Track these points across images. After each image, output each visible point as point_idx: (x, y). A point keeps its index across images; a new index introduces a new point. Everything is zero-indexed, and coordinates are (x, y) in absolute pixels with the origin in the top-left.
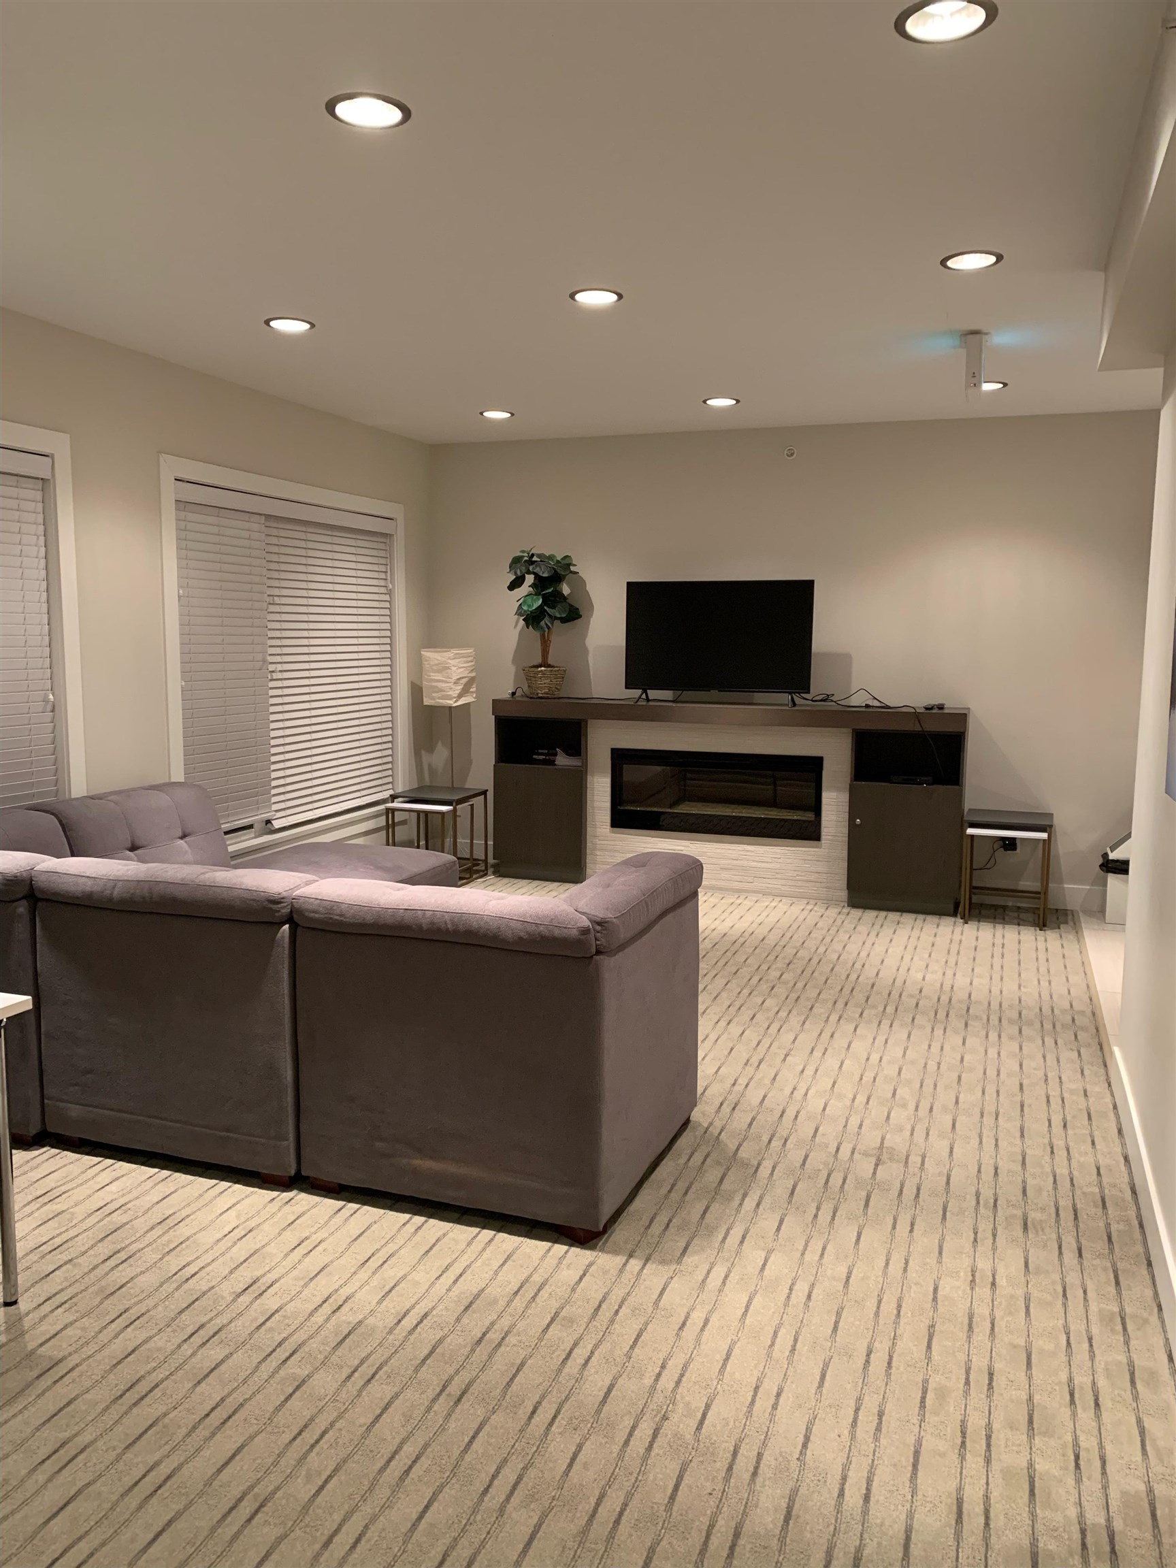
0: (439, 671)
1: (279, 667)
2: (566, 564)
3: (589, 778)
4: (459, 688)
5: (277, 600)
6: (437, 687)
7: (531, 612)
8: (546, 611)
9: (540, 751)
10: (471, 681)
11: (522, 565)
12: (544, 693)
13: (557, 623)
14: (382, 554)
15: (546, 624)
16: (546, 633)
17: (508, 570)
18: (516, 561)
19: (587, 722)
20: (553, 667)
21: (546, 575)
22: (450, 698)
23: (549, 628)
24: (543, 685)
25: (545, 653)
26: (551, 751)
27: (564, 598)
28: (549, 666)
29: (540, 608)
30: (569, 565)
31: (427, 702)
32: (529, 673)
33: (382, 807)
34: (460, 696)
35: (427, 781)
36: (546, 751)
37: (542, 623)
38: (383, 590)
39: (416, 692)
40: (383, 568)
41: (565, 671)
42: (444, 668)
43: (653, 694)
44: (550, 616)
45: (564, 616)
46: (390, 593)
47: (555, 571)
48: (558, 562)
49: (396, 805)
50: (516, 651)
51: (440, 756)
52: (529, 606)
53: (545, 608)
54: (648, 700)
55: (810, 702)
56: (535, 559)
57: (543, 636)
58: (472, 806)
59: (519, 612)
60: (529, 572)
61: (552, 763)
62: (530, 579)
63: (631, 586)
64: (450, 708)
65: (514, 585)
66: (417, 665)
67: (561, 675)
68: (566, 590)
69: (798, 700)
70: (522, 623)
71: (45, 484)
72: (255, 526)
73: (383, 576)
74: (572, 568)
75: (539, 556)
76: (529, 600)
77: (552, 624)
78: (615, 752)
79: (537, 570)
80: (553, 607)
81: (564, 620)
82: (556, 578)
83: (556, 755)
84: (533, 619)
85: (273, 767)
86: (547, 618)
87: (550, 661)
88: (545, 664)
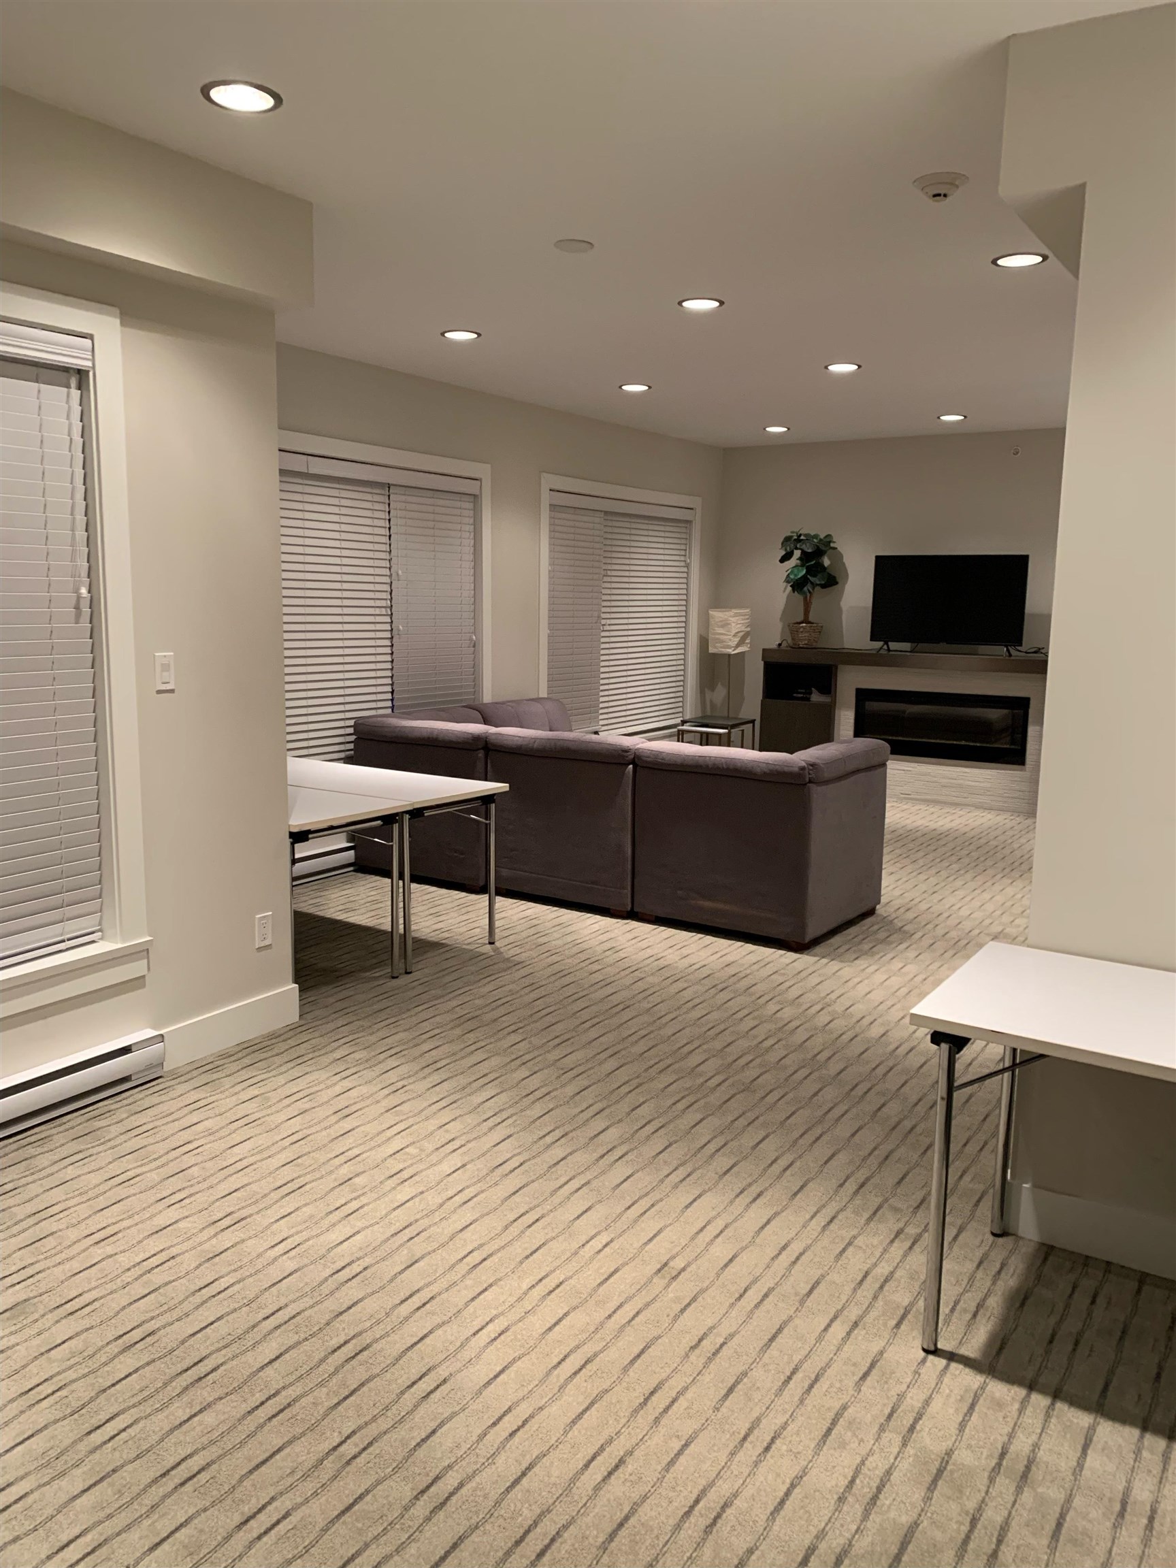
0: (722, 626)
1: (608, 622)
2: (828, 541)
3: (837, 712)
4: (737, 640)
5: (609, 573)
6: (718, 639)
7: (797, 580)
8: (809, 579)
9: (799, 690)
10: (747, 634)
11: (792, 543)
12: (805, 645)
13: (818, 588)
14: (683, 536)
15: (809, 590)
16: (809, 597)
17: (781, 547)
18: (787, 539)
19: (837, 668)
20: (813, 623)
21: (810, 551)
22: (729, 647)
23: (811, 593)
24: (804, 638)
25: (807, 612)
26: (807, 690)
27: (824, 569)
28: (810, 622)
29: (804, 577)
30: (830, 542)
31: (711, 650)
32: (793, 628)
33: (675, 730)
34: (737, 646)
35: (709, 713)
36: (804, 690)
37: (805, 589)
38: (683, 564)
39: (704, 642)
40: (683, 547)
41: (822, 627)
42: (725, 624)
43: (893, 645)
44: (812, 583)
45: (824, 583)
46: (687, 566)
47: (819, 547)
48: (821, 540)
49: (685, 727)
50: (784, 611)
51: (720, 694)
52: (796, 575)
53: (809, 576)
54: (889, 650)
55: (1024, 654)
56: (802, 537)
57: (805, 599)
58: (743, 731)
59: (787, 580)
60: (796, 548)
61: (808, 699)
62: (797, 553)
63: (880, 560)
64: (729, 655)
65: (783, 560)
66: (705, 622)
67: (820, 630)
68: (826, 562)
69: (1013, 652)
70: (789, 589)
71: (475, 498)
72: (597, 520)
73: (683, 553)
74: (832, 545)
75: (805, 535)
76: (796, 571)
77: (813, 589)
78: (860, 693)
79: (804, 547)
80: (814, 576)
81: (823, 586)
82: (819, 553)
83: (811, 693)
84: (798, 585)
85: (602, 694)
86: (809, 584)
87: (811, 619)
88: (806, 621)
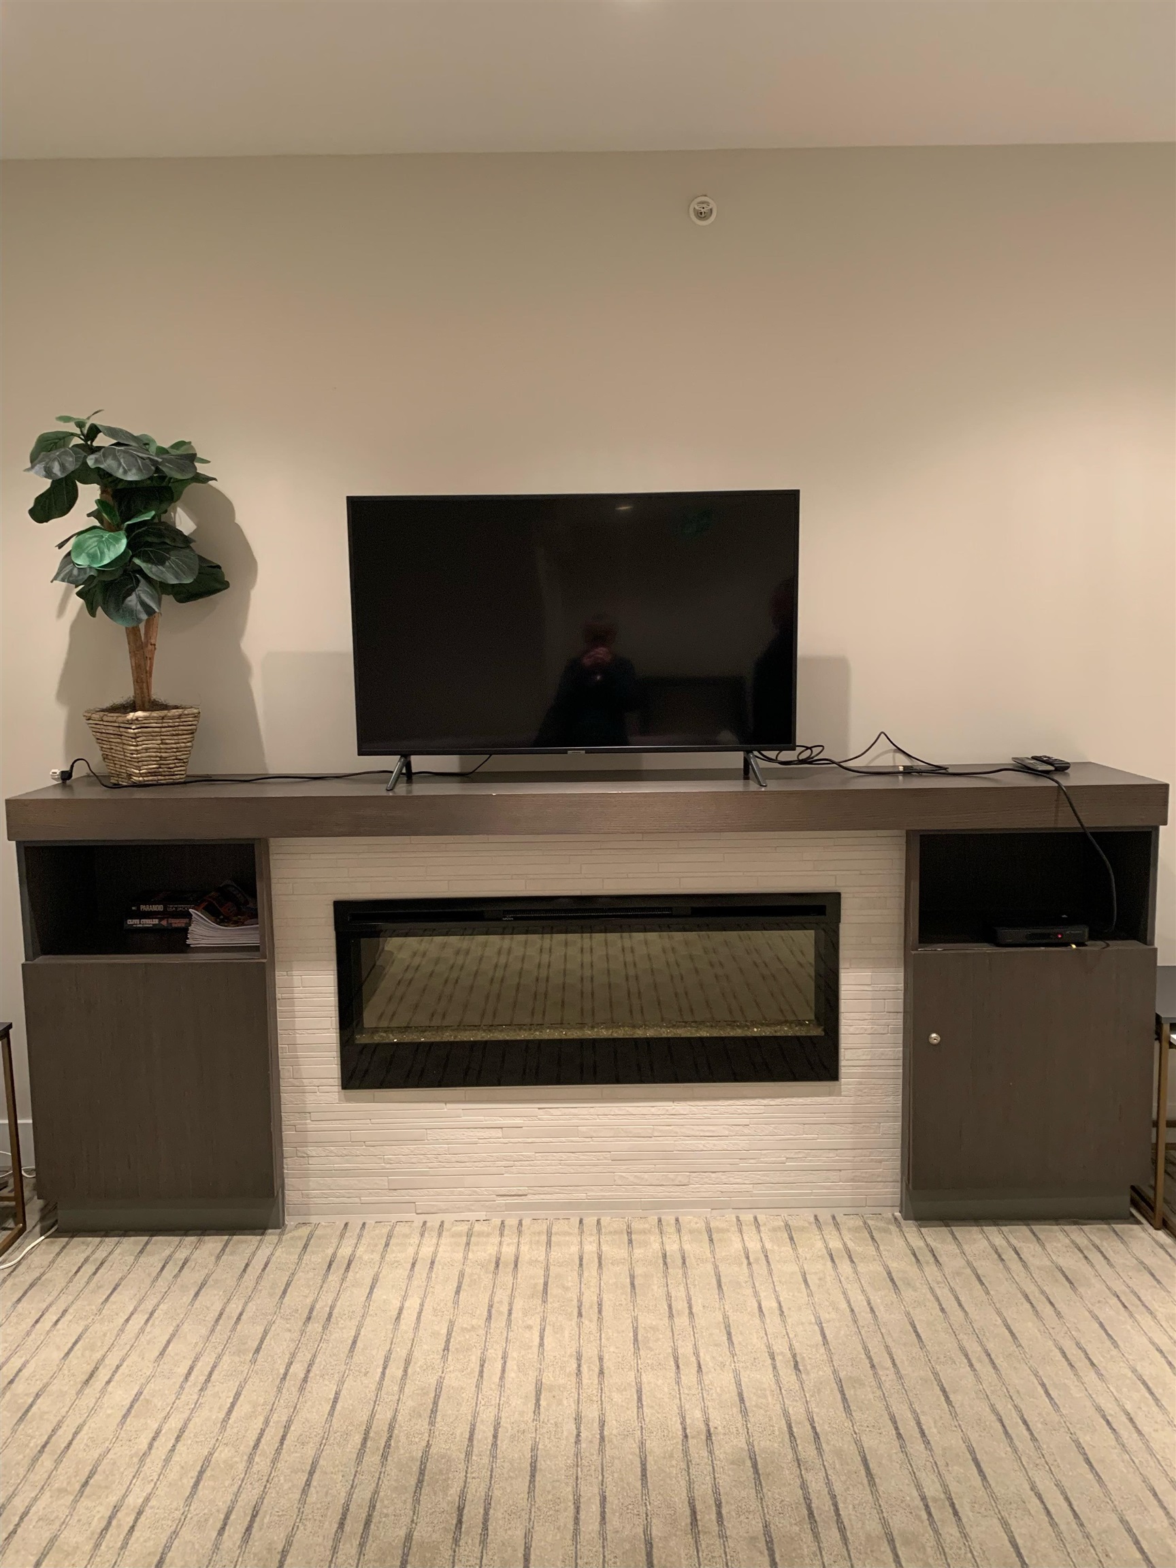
2: (183, 457)
3: (280, 976)
7: (101, 572)
8: (140, 571)
9: (143, 907)
11: (66, 456)
12: (146, 775)
13: (168, 599)
15: (143, 604)
16: (142, 627)
17: (29, 465)
18: (48, 445)
19: (266, 844)
20: (165, 707)
21: (132, 477)
23: (150, 612)
24: (143, 755)
25: (142, 674)
26: (171, 908)
27: (186, 541)
28: (155, 706)
29: (123, 562)
30: (190, 462)
32: (103, 724)
36: (160, 908)
37: (132, 600)
41: (196, 716)
43: (420, 763)
44: (149, 583)
45: (188, 581)
47: (158, 470)
48: (162, 450)
50: (68, 673)
52: (93, 557)
53: (137, 561)
56: (101, 440)
57: (133, 633)
59: (67, 575)
60: (86, 475)
61: (179, 938)
62: (89, 495)
67: (190, 727)
68: (184, 522)
70: (77, 603)
74: (201, 468)
75: (112, 432)
76: (92, 542)
77: (159, 603)
78: (344, 910)
79: (109, 470)
80: (160, 561)
81: (185, 594)
82: (160, 490)
83: (186, 920)
84: (104, 590)
86: (143, 585)
87: (158, 692)
88: (143, 701)
